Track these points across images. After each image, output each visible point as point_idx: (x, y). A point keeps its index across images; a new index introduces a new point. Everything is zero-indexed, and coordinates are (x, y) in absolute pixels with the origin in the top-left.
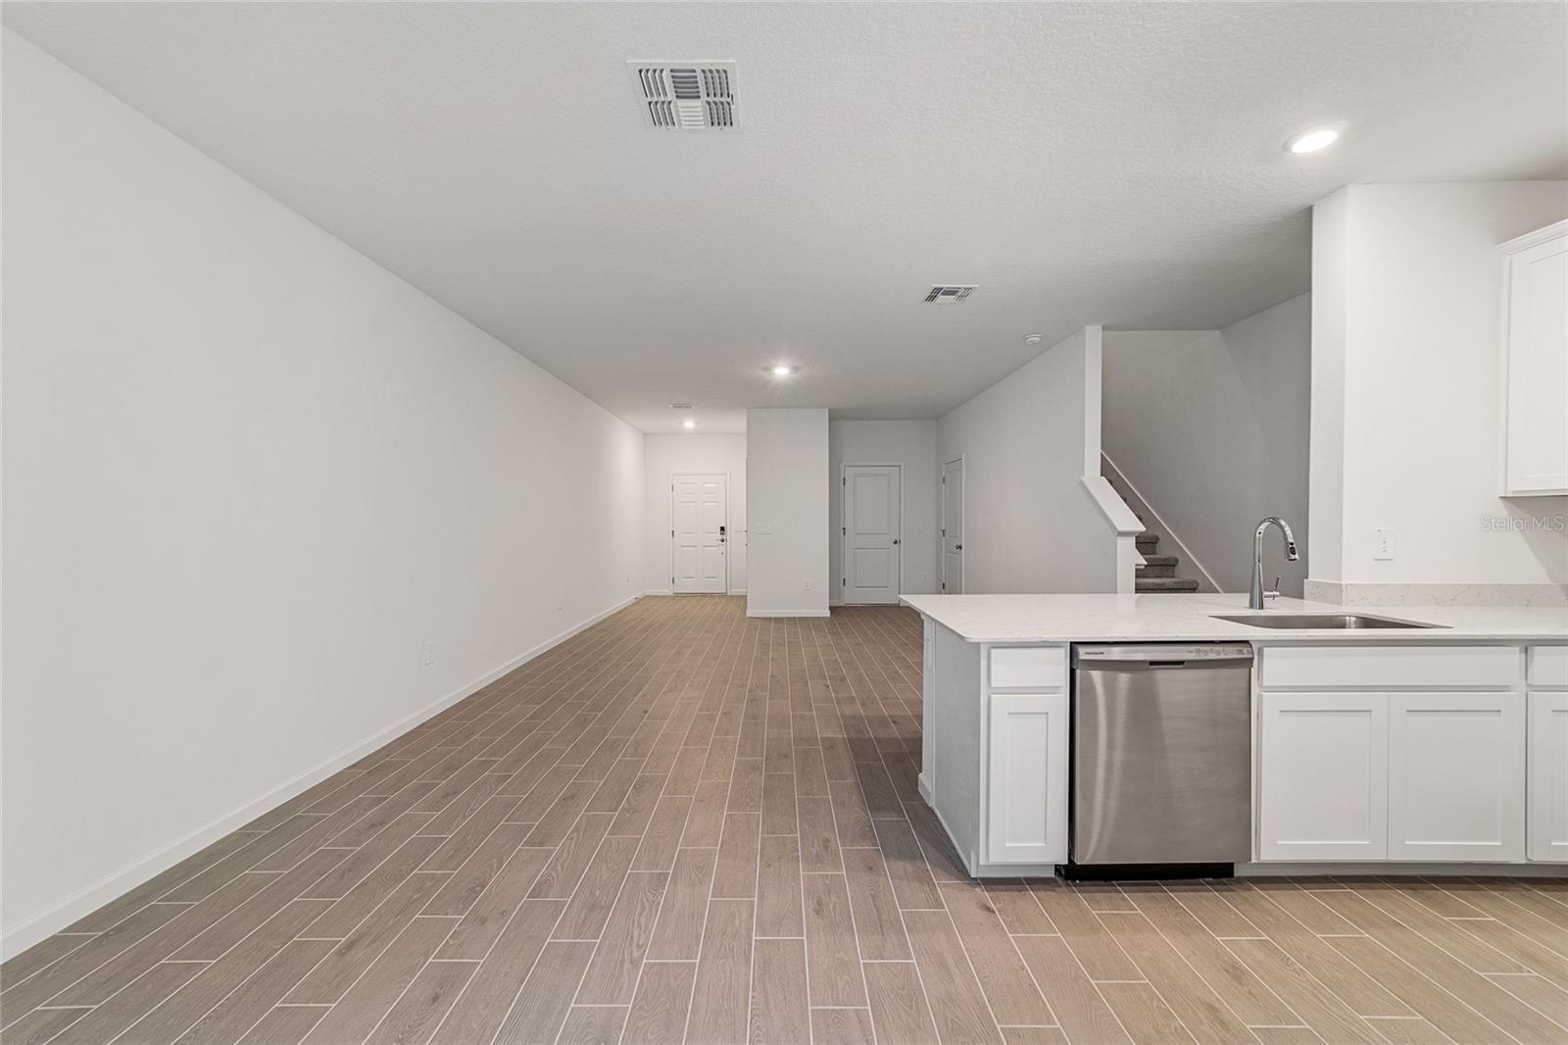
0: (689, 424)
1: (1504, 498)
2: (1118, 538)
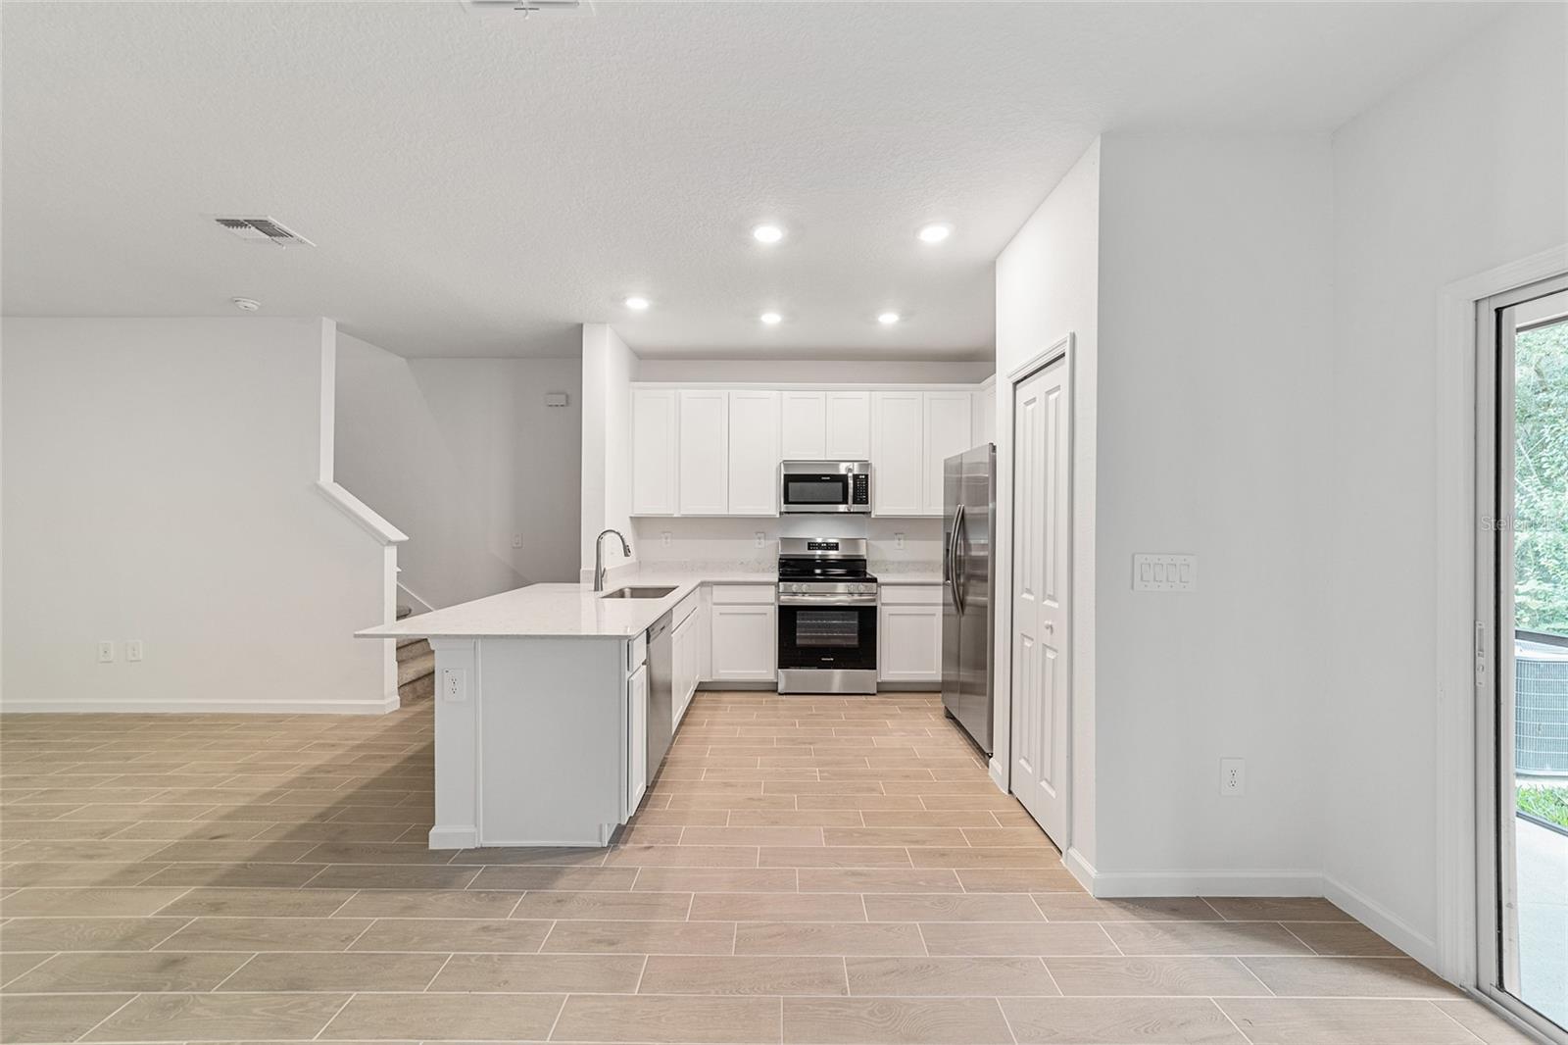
1: (631, 517)
2: (386, 547)
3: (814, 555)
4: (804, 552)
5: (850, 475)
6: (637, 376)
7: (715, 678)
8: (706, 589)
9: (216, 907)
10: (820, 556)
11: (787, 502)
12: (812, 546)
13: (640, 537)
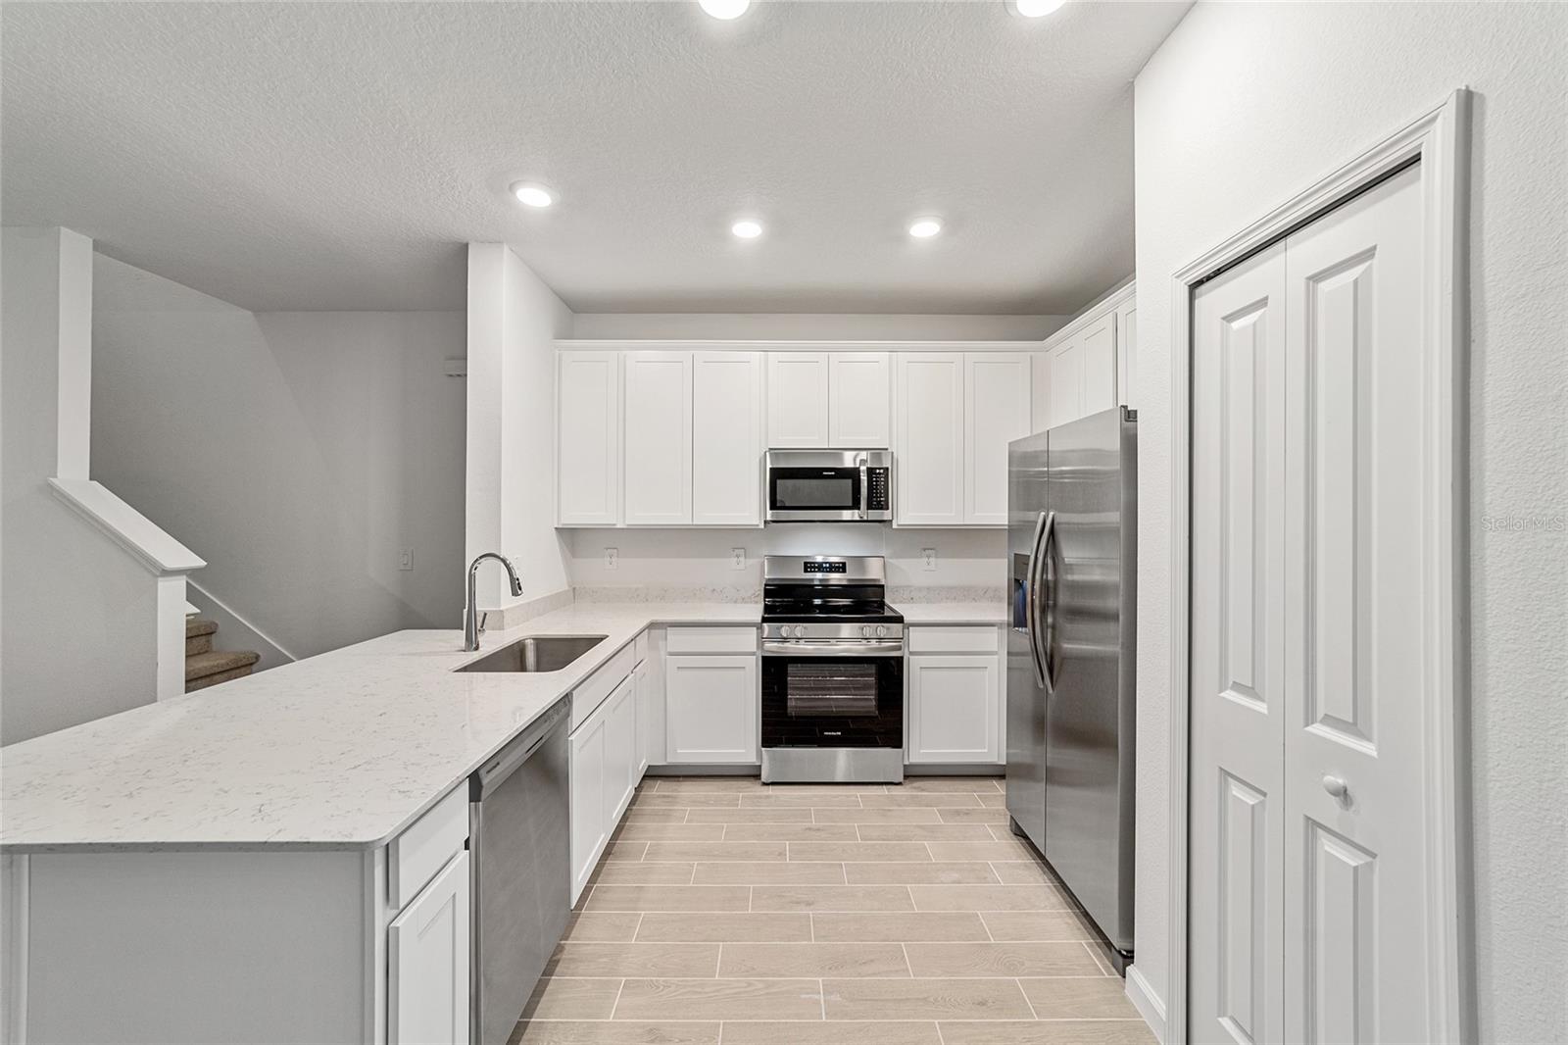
1: (556, 528)
2: (160, 579)
3: (812, 580)
4: (799, 575)
5: (863, 468)
6: (565, 333)
7: (671, 760)
8: (655, 632)
10: (820, 580)
11: (773, 506)
12: (809, 567)
13: (574, 554)
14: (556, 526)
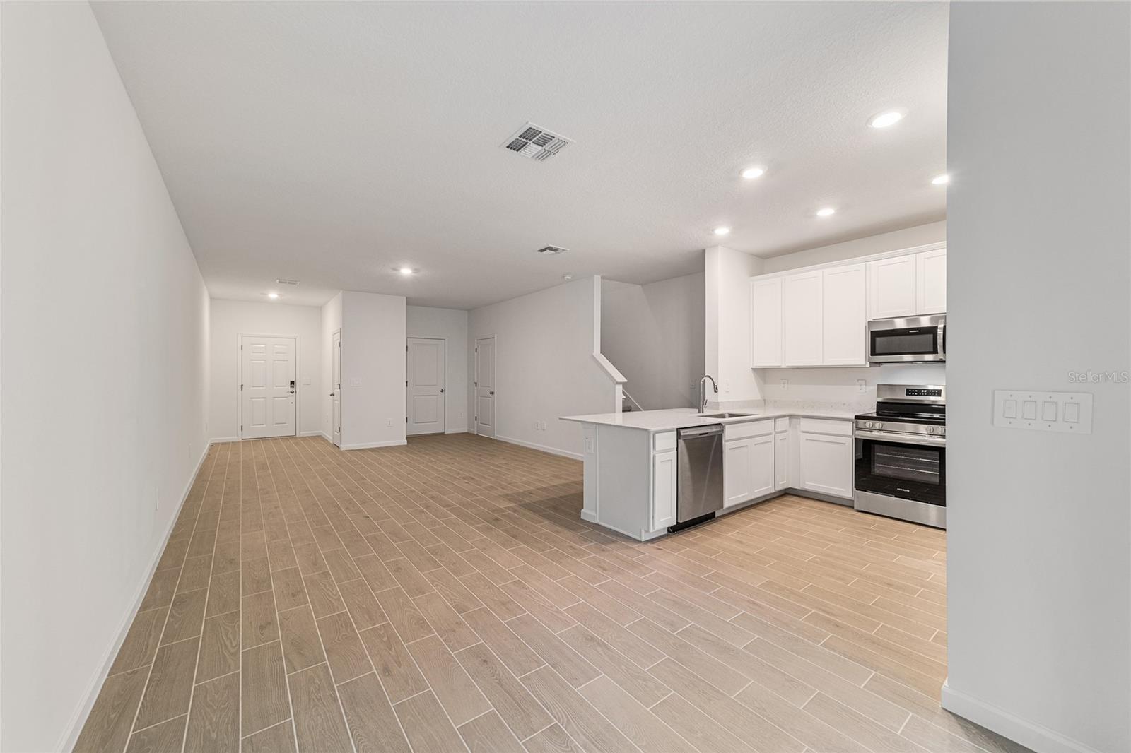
0: (273, 295)
1: (752, 369)
2: (617, 386)
3: (910, 400)
4: (902, 396)
5: (941, 327)
7: (802, 487)
8: (796, 420)
9: (515, 511)
11: (872, 354)
12: (910, 392)
13: (765, 382)
14: (752, 367)
